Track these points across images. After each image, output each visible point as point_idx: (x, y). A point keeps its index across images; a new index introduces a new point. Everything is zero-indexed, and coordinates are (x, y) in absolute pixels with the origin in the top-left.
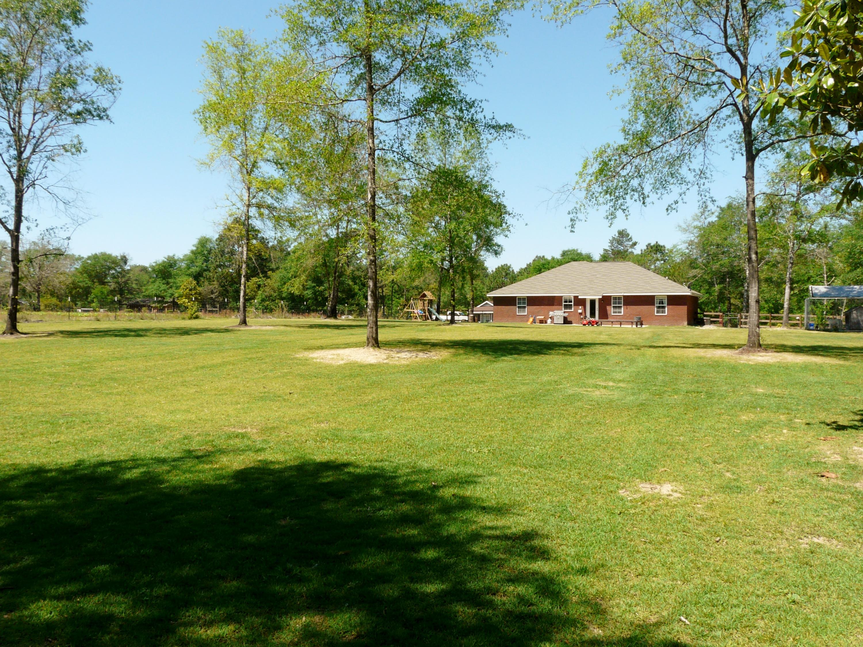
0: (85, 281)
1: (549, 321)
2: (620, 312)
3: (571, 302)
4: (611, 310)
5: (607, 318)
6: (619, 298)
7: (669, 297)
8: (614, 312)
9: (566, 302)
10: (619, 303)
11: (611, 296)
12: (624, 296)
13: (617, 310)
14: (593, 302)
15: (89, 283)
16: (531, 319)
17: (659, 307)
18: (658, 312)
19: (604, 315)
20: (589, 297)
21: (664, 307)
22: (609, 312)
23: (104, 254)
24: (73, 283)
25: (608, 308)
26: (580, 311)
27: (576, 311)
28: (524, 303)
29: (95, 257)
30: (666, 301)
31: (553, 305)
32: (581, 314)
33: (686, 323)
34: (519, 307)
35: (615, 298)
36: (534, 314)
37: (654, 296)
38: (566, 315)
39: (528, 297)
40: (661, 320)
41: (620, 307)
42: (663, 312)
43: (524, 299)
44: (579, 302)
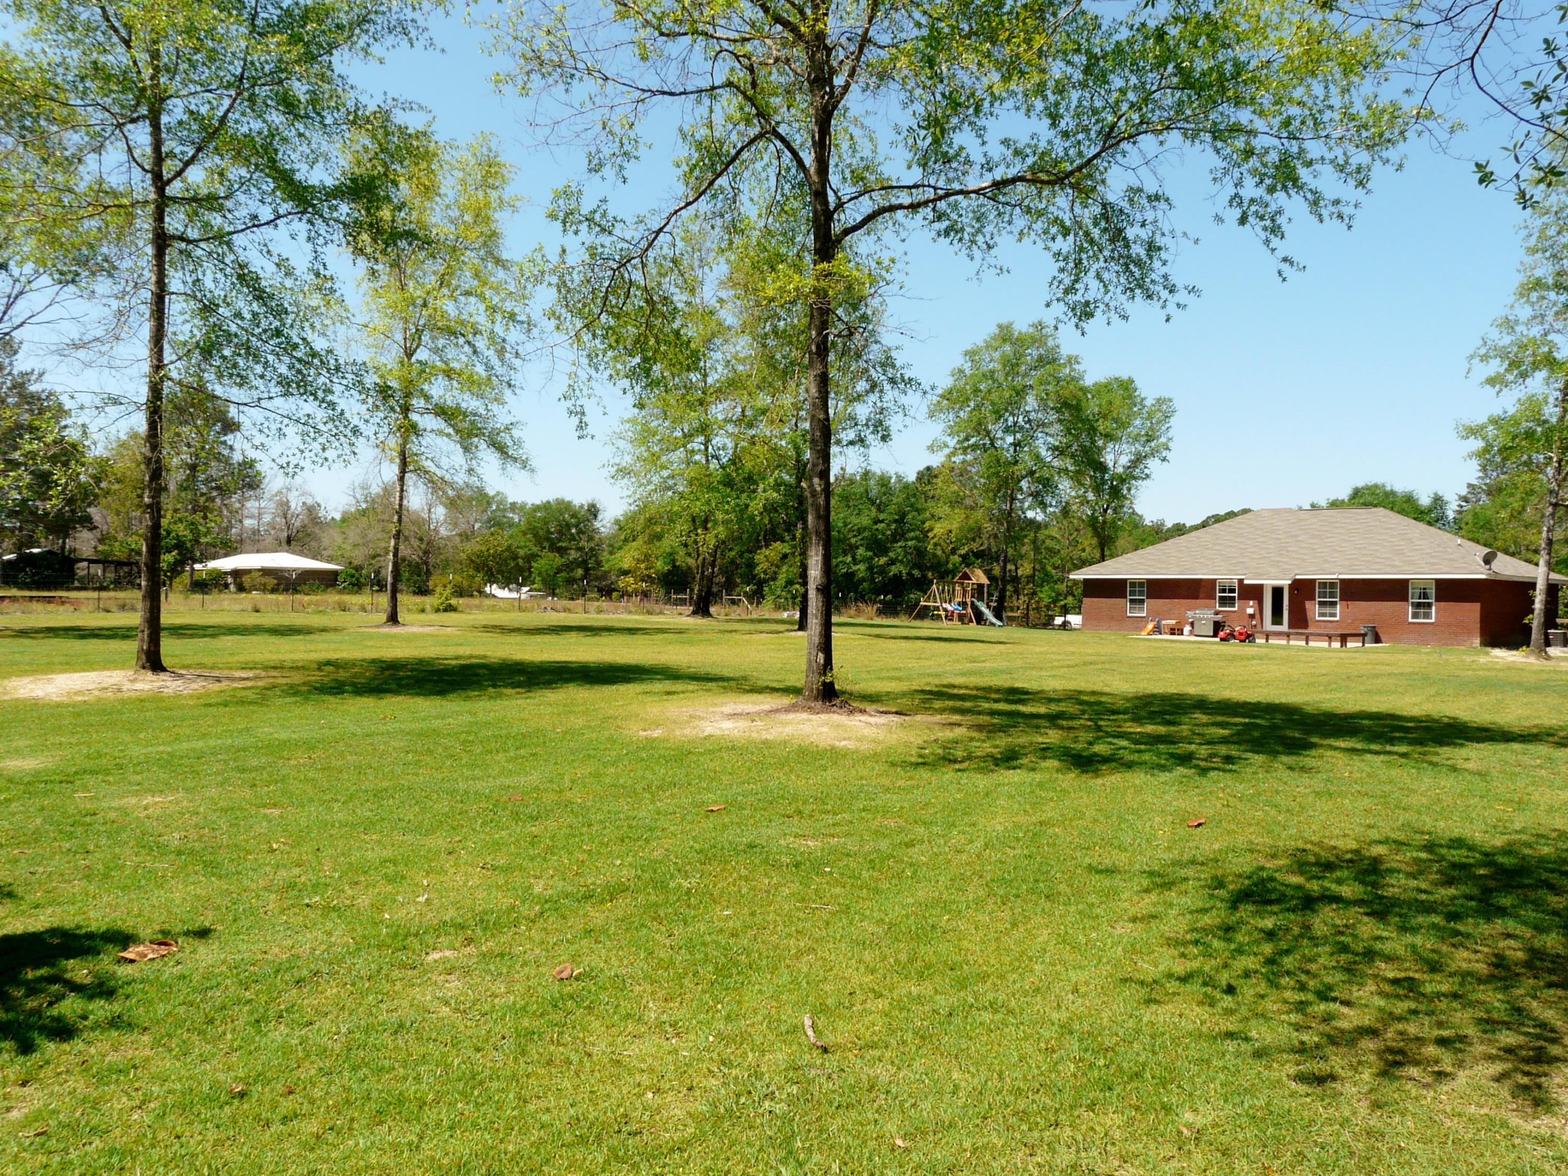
0: (525, 546)
1: (1187, 629)
2: (1334, 615)
3: (1232, 591)
4: (1314, 610)
5: (1306, 626)
6: (1332, 585)
7: (1438, 582)
8: (1321, 615)
9: (1224, 591)
10: (1332, 595)
11: (1314, 581)
12: (1342, 581)
13: (1328, 610)
14: (1277, 592)
15: (535, 549)
16: (1150, 626)
17: (1418, 605)
18: (1415, 616)
19: (1300, 621)
20: (1269, 583)
21: (1429, 605)
22: (1309, 614)
23: (560, 502)
24: (509, 548)
25: (1308, 604)
26: (1250, 611)
27: (1243, 610)
28: (1141, 593)
29: (547, 506)
30: (1432, 592)
31: (1196, 597)
32: (1252, 616)
33: (1477, 641)
34: (1132, 601)
35: (1323, 584)
36: (1156, 615)
37: (1407, 581)
38: (1219, 618)
39: (1149, 581)
40: (1422, 635)
41: (1334, 604)
42: (1427, 616)
43: (1141, 584)
44: (1253, 593)
